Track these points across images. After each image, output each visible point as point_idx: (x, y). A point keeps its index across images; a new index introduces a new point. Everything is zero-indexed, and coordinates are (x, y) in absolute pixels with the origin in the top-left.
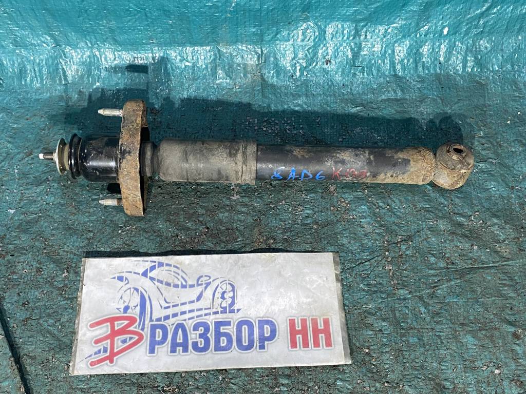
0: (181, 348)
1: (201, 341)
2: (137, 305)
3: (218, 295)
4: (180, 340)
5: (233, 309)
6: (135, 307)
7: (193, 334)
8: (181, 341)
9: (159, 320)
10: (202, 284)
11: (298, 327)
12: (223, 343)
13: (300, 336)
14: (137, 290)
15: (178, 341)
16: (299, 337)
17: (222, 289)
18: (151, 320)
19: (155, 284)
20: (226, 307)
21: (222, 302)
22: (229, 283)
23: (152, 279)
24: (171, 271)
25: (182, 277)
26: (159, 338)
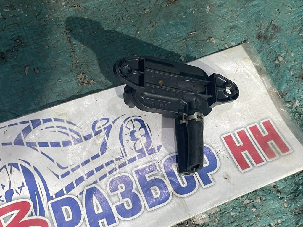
0: (104, 220)
1: (127, 202)
2: (23, 185)
3: (126, 137)
4: (98, 210)
5: (152, 149)
6: (21, 188)
7: (113, 195)
8: (101, 211)
9: (60, 194)
10: (100, 131)
11: (239, 143)
12: (156, 194)
13: (246, 152)
14: (15, 165)
15: (97, 212)
16: (246, 154)
17: (129, 129)
18: (49, 198)
19: (37, 150)
20: (142, 149)
21: (135, 144)
22: (135, 120)
23: (31, 145)
24: (53, 127)
25: (71, 130)
26: (68, 217)
